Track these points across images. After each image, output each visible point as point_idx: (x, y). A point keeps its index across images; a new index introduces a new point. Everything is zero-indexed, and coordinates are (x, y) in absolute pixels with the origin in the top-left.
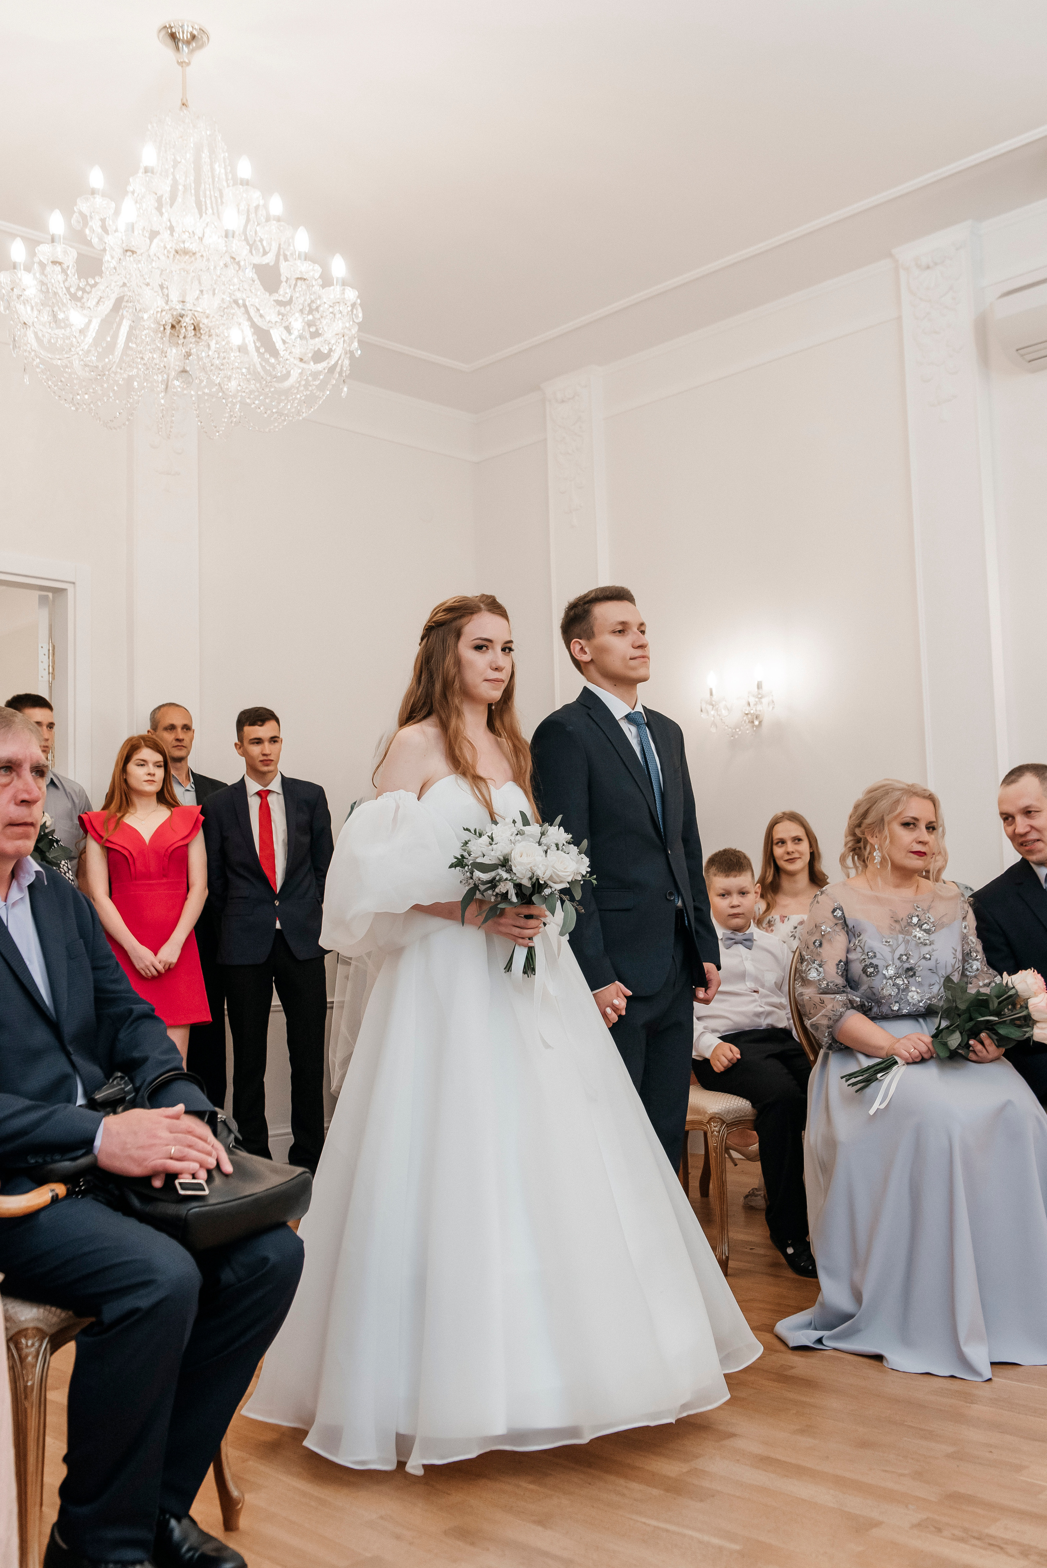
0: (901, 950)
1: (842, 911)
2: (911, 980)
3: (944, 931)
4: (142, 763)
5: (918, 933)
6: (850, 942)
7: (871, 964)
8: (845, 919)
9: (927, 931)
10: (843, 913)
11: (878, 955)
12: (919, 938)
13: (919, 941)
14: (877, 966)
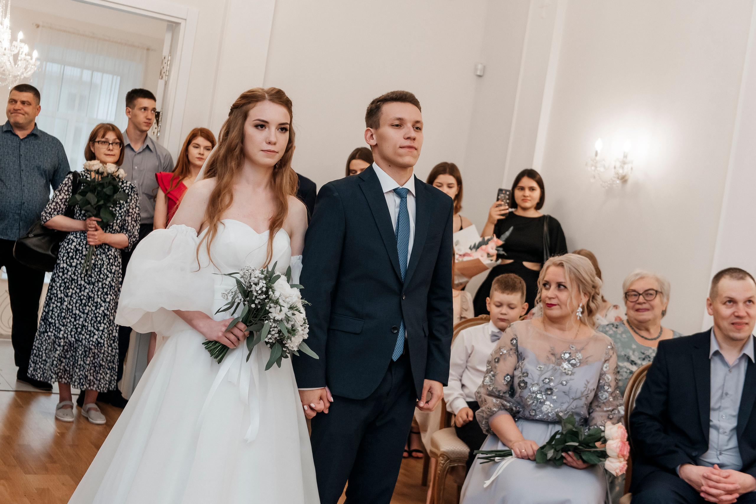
0: (547, 375)
1: (517, 340)
2: (548, 396)
3: (584, 368)
4: (197, 146)
5: (565, 365)
6: (518, 362)
7: (524, 380)
8: (517, 347)
9: (574, 365)
10: (517, 342)
11: (530, 376)
12: (565, 369)
13: (564, 371)
14: (527, 383)
